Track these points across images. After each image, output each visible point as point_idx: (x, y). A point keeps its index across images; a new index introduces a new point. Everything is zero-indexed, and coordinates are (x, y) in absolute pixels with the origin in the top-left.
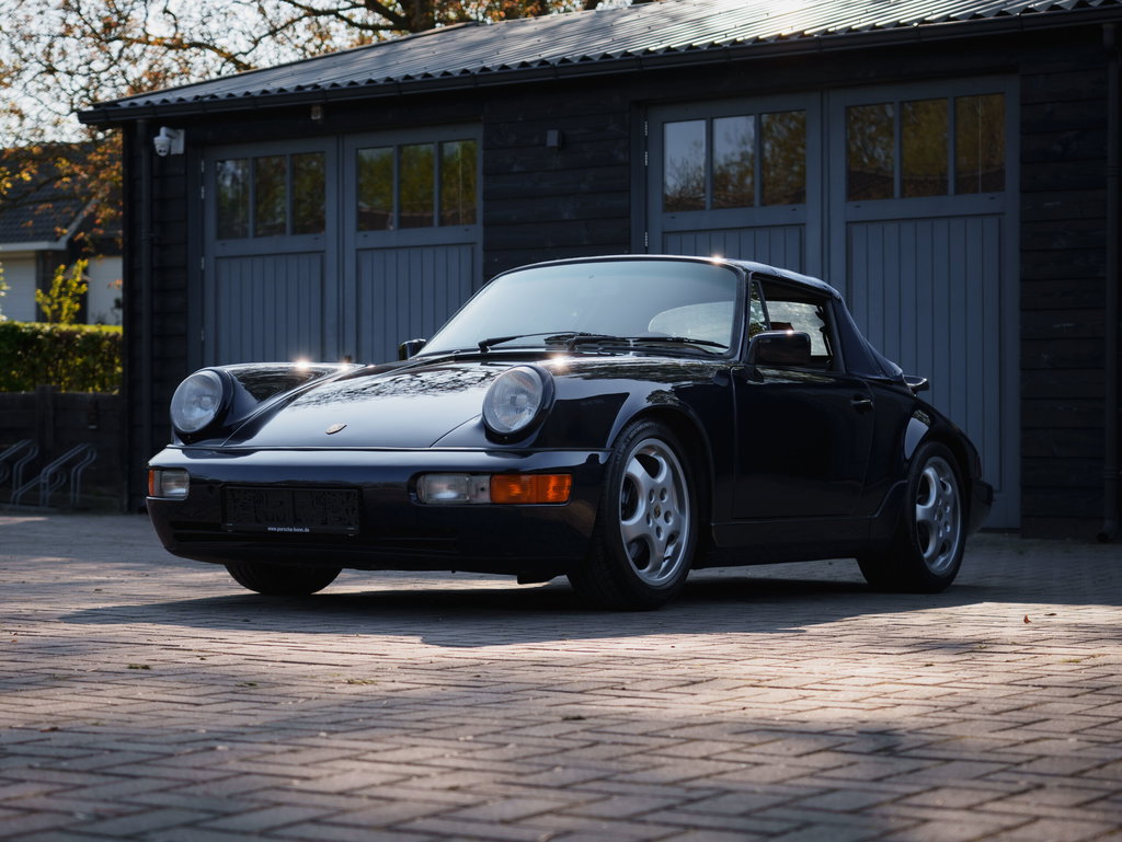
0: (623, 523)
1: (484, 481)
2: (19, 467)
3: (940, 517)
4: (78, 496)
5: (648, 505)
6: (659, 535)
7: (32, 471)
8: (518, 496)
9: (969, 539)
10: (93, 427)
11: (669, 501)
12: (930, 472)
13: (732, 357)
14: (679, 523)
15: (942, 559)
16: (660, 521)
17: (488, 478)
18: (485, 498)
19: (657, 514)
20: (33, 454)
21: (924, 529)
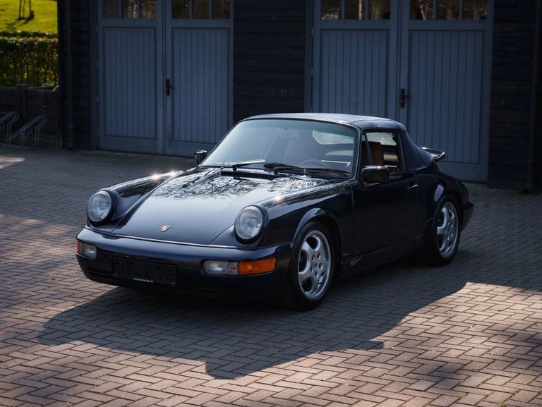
0: (300, 273)
1: (235, 264)
2: (10, 124)
3: (448, 231)
4: (38, 139)
5: (312, 263)
6: (316, 275)
7: (16, 127)
8: (251, 270)
9: (462, 233)
10: (45, 106)
11: (321, 259)
12: (444, 210)
13: (352, 177)
14: (326, 267)
15: (448, 248)
16: (317, 268)
17: (236, 264)
18: (235, 272)
19: (316, 265)
20: (16, 118)
21: (440, 239)
